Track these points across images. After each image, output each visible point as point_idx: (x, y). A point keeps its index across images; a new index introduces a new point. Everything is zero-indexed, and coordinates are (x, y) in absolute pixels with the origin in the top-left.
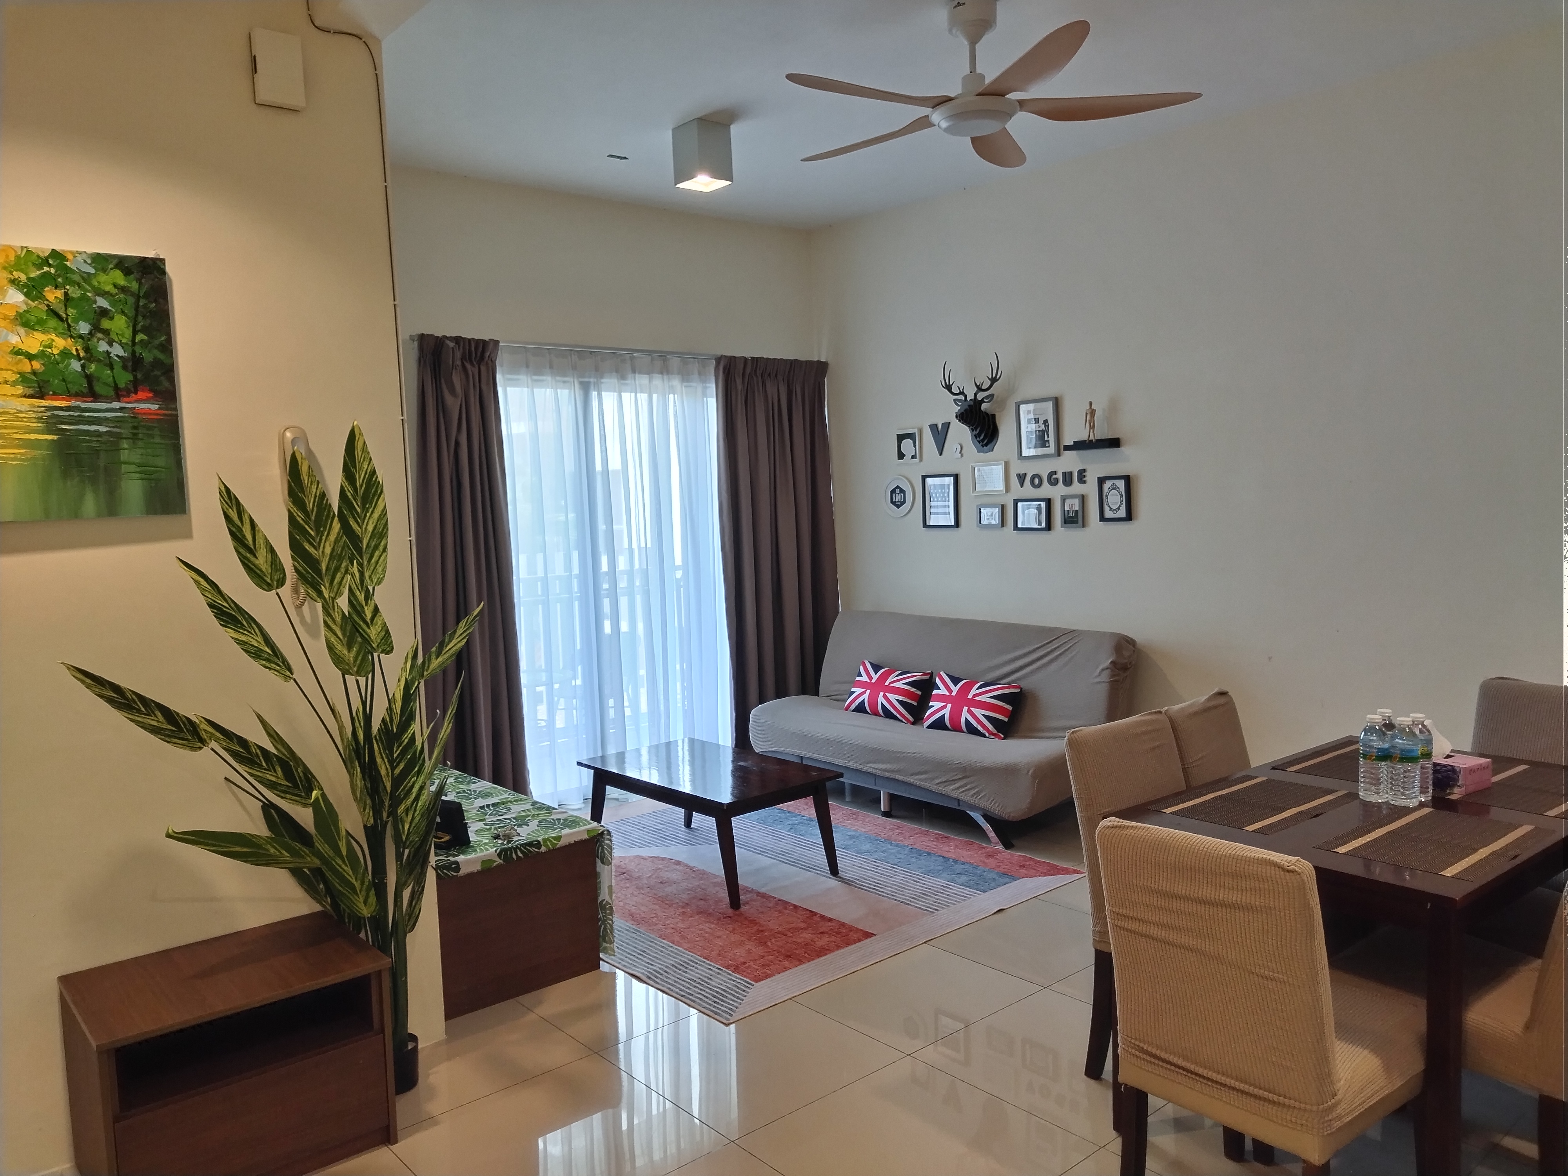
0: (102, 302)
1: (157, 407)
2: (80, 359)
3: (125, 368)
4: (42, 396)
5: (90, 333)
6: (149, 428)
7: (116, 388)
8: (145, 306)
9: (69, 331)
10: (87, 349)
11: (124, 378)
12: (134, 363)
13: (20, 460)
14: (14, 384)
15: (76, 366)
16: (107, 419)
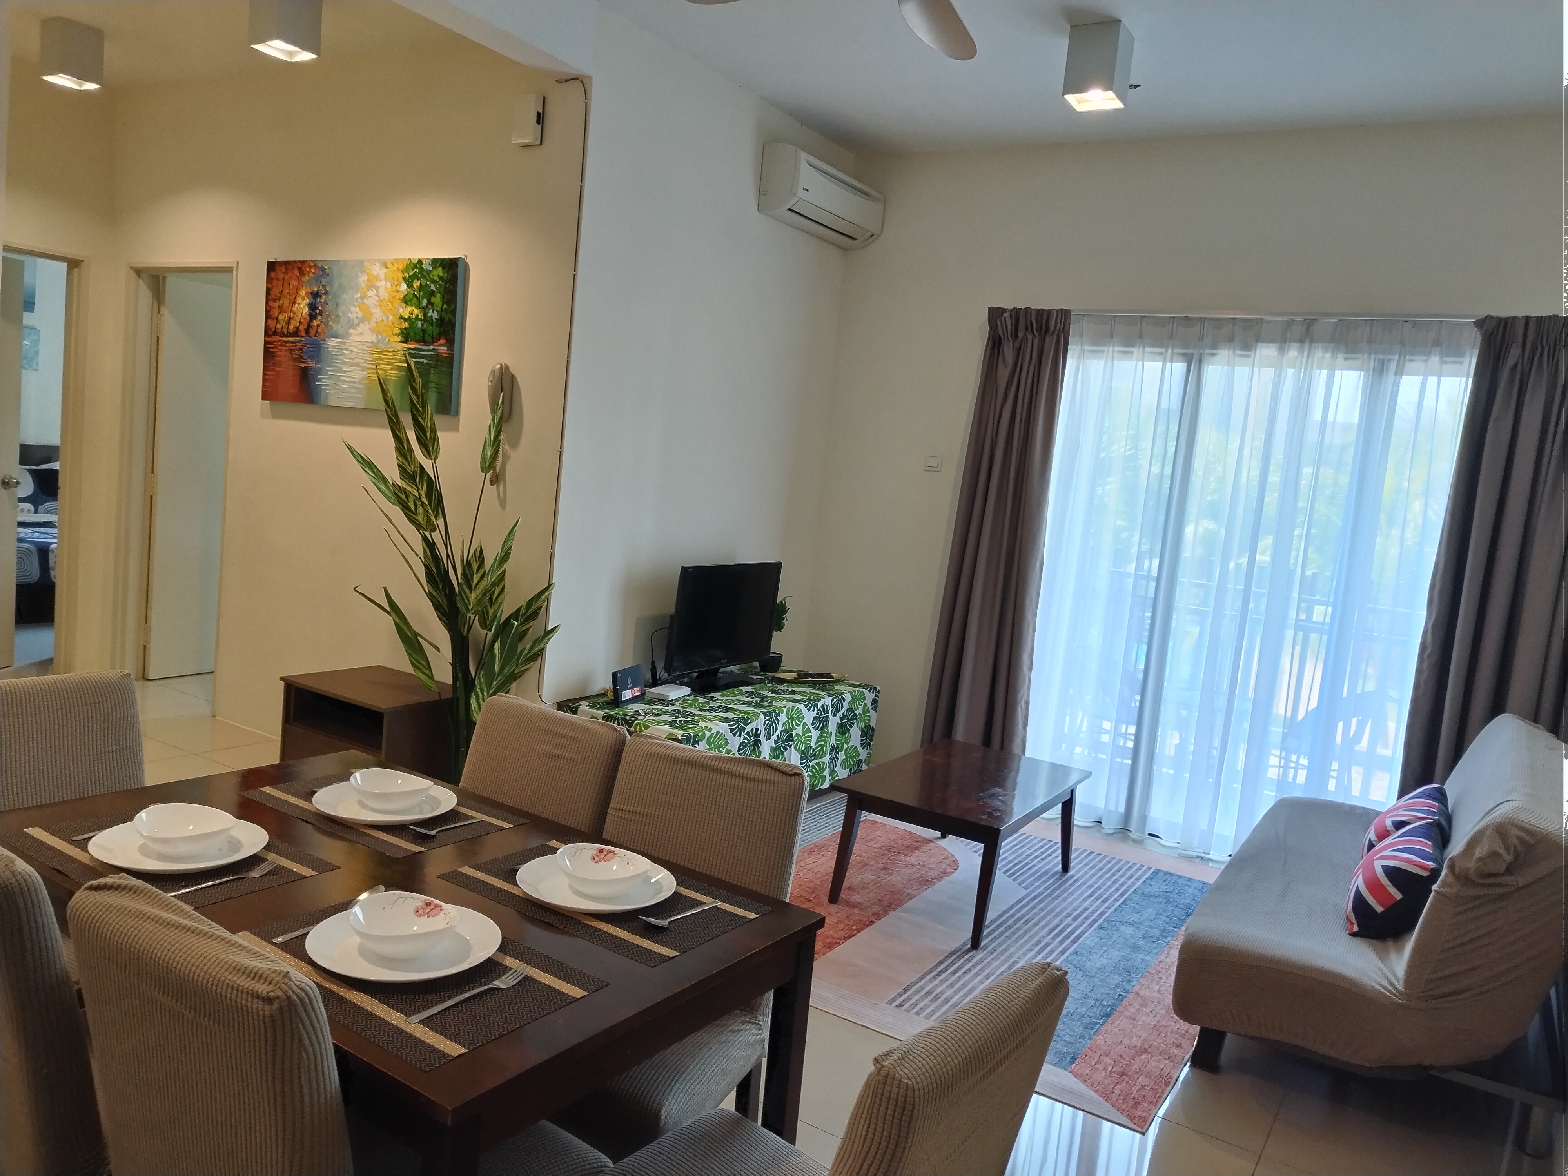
0: (433, 287)
1: (446, 349)
2: (421, 321)
3: (437, 326)
4: (405, 342)
5: (427, 306)
6: (442, 362)
7: (433, 338)
8: (449, 287)
9: (419, 306)
10: (425, 315)
11: (435, 331)
12: (441, 321)
13: (394, 377)
14: (398, 335)
15: (419, 324)
16: (427, 355)
